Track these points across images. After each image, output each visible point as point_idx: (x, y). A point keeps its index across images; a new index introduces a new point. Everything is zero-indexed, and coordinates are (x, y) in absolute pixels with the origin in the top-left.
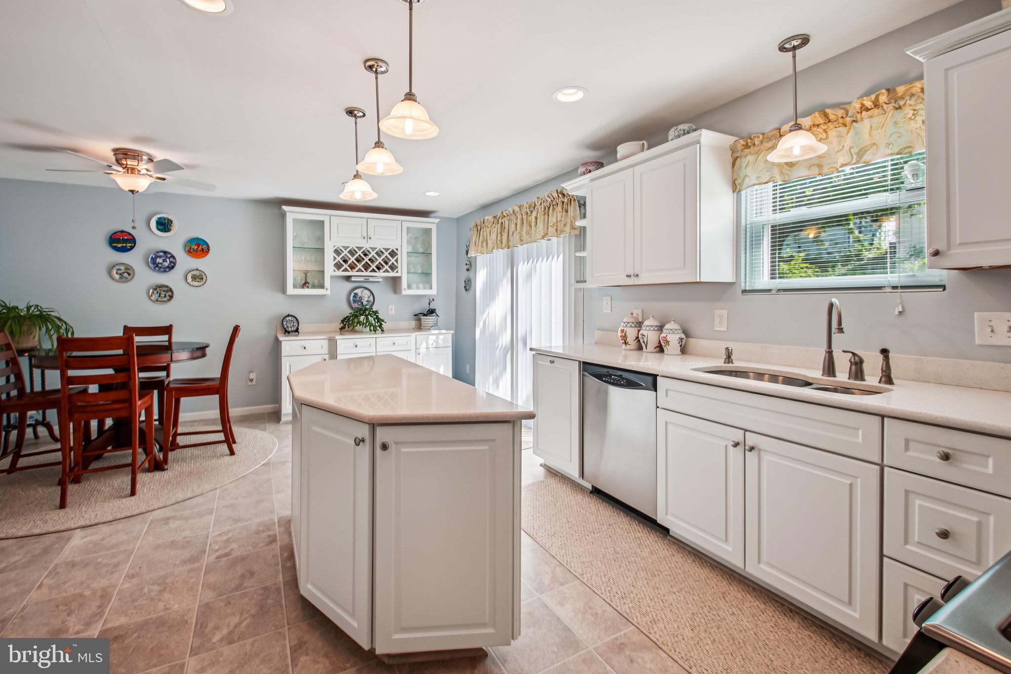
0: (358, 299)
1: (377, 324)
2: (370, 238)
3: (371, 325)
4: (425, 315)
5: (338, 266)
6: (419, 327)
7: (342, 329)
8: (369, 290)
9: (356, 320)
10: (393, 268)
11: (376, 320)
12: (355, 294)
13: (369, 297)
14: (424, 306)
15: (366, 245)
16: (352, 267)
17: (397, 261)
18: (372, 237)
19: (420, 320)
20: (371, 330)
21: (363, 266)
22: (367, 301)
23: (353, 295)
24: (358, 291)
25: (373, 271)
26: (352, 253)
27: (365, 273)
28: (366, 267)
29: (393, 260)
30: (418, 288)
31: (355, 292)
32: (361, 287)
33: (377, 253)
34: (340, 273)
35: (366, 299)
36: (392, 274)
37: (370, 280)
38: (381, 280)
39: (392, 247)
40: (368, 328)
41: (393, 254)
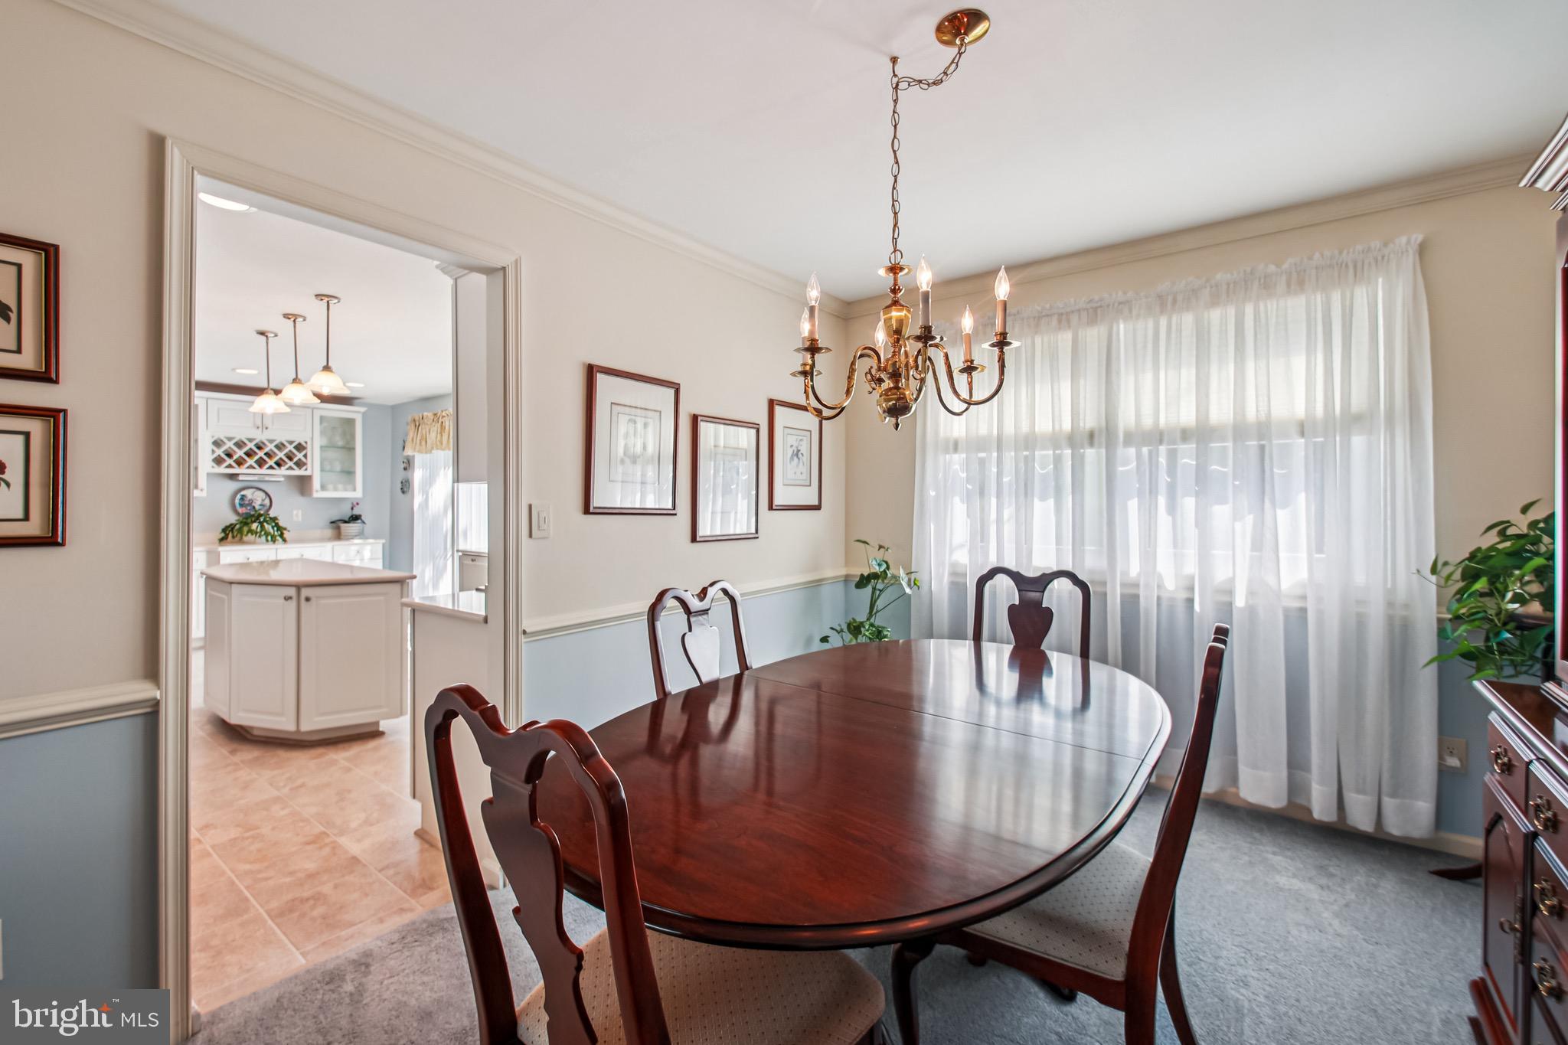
0: (247, 502)
1: (276, 533)
2: (267, 428)
3: (267, 534)
4: (345, 522)
5: (218, 461)
6: (338, 536)
7: (222, 540)
8: (264, 491)
9: (245, 529)
10: (300, 464)
11: (275, 529)
12: (243, 496)
13: (263, 500)
14: (346, 513)
15: (260, 436)
16: (240, 462)
17: (305, 456)
18: (270, 427)
19: (339, 528)
20: (267, 541)
21: (256, 462)
22: (261, 505)
23: (239, 497)
24: (248, 493)
25: (271, 467)
26: (240, 445)
27: (258, 471)
28: (261, 463)
29: (300, 456)
30: (335, 489)
31: (243, 493)
32: (252, 488)
33: (277, 447)
34: (222, 469)
35: (259, 502)
36: (297, 472)
37: (267, 478)
38: (282, 479)
39: (299, 439)
40: (264, 538)
41: (300, 447)
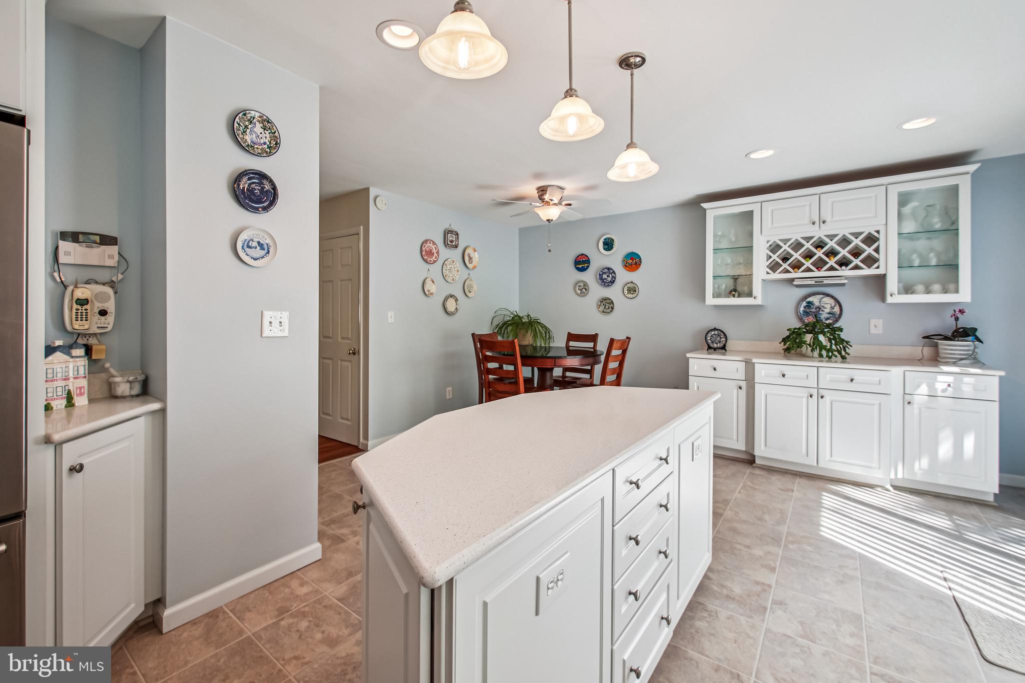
0: (813, 310)
1: (834, 347)
2: (824, 222)
3: (822, 347)
4: (946, 338)
5: (774, 267)
6: (935, 359)
7: (787, 350)
8: (832, 297)
9: (808, 338)
10: (871, 261)
11: (833, 342)
12: (809, 303)
13: (832, 308)
14: (950, 324)
15: (818, 233)
16: (797, 266)
17: (877, 250)
18: (828, 220)
19: (936, 346)
20: (821, 356)
21: (813, 264)
22: (829, 313)
23: (804, 304)
24: (815, 300)
25: (832, 268)
26: (797, 246)
27: (817, 273)
28: (820, 264)
29: (869, 251)
30: (928, 291)
31: (809, 299)
32: (818, 294)
33: (839, 243)
34: (777, 276)
35: (827, 310)
36: (872, 271)
37: (825, 282)
38: (846, 281)
39: (868, 229)
40: (816, 353)
41: (870, 240)
